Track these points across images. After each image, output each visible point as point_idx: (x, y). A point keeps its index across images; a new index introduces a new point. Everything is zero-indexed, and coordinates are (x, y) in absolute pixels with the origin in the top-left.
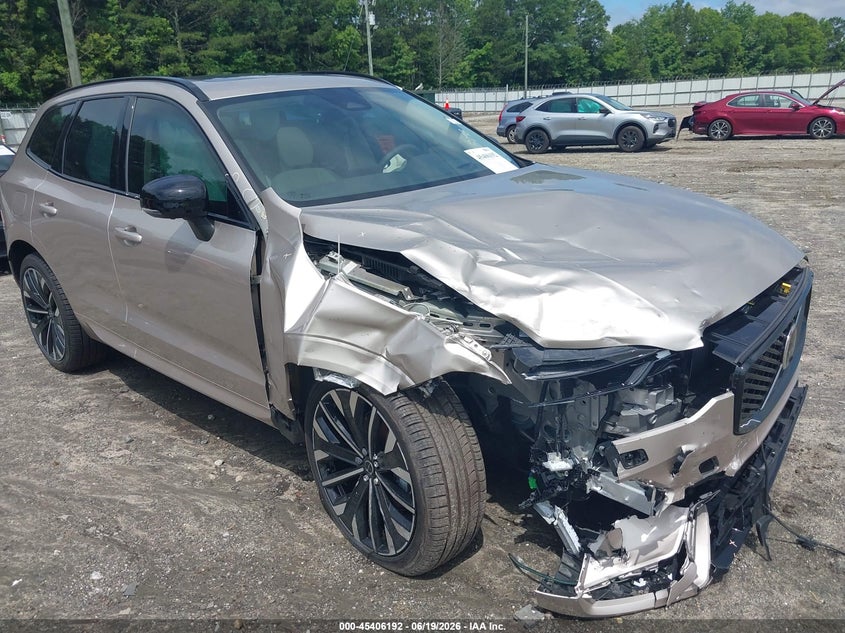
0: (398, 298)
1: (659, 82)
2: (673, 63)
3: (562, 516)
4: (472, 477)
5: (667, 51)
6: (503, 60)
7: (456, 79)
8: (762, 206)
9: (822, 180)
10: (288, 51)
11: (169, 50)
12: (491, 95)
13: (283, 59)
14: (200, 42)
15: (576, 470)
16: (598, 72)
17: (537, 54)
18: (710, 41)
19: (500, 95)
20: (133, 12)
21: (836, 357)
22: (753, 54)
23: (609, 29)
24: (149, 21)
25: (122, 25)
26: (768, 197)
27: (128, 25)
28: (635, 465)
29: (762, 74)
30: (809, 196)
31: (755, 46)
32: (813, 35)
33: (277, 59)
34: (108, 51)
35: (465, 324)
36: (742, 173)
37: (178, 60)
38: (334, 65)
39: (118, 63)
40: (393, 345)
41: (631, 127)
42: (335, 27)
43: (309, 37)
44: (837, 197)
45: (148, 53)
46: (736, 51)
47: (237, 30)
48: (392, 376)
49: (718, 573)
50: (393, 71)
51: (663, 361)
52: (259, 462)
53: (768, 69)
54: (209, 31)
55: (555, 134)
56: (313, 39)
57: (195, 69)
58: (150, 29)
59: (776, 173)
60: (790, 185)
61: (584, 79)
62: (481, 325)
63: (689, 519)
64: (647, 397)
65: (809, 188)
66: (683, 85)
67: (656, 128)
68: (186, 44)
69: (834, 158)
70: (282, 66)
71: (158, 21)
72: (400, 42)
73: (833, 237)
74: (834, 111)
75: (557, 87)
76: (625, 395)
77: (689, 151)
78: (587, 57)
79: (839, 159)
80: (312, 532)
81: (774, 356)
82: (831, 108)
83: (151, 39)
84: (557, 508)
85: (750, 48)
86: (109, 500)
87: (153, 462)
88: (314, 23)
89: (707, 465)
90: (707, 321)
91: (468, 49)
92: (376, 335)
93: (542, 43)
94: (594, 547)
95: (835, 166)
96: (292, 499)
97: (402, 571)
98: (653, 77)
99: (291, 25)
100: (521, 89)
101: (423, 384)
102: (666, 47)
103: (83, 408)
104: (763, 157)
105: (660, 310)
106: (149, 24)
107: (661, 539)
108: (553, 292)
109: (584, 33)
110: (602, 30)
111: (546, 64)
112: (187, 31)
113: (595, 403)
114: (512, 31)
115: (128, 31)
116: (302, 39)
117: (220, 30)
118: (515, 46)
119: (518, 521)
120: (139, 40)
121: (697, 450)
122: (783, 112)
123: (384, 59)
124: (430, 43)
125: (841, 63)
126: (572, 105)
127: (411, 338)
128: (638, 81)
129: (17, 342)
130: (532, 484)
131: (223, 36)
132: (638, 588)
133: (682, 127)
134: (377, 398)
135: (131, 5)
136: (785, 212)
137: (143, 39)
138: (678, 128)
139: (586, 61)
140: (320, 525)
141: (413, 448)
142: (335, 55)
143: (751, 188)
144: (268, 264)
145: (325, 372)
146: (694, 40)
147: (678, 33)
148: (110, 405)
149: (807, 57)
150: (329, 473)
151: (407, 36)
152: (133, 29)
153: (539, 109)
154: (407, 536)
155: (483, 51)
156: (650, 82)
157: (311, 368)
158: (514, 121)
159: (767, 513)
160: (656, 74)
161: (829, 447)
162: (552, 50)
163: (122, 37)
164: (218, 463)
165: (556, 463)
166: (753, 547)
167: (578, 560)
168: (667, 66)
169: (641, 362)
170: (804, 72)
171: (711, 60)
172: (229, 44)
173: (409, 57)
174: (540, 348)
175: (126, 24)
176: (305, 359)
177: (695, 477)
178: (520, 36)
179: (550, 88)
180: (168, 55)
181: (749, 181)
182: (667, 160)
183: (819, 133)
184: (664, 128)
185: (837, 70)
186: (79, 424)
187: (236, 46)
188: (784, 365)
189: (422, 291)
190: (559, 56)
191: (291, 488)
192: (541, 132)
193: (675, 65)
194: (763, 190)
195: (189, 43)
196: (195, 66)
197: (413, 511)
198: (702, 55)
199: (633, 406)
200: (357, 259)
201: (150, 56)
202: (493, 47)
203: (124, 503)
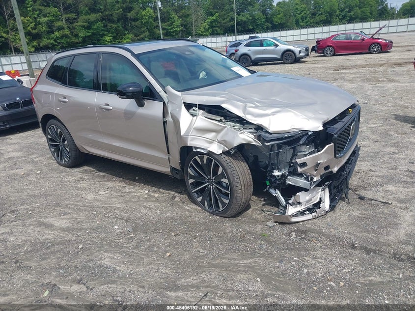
0: (220, 121)
1: (299, 29)
2: (306, 19)
3: (279, 193)
4: (248, 180)
5: (303, 14)
6: (224, 21)
7: (202, 32)
8: (348, 85)
9: (375, 72)
10: (118, 21)
11: (59, 23)
12: (219, 39)
13: (116, 26)
14: (74, 19)
15: (283, 175)
16: (270, 25)
17: (240, 18)
18: (323, 8)
19: (224, 39)
20: (40, 5)
21: (375, 142)
22: (343, 13)
23: (275, 4)
24: (48, 10)
25: (35, 12)
26: (351, 81)
27: (38, 12)
28: (303, 167)
29: (348, 23)
30: (368, 80)
31: (344, 9)
32: (371, 3)
33: (114, 25)
34: (29, 26)
35: (244, 128)
36: (340, 71)
37: (64, 28)
38: (141, 28)
39: (34, 32)
40: (220, 137)
41: (289, 52)
42: (141, 8)
43: (128, 14)
44: (380, 80)
45: (49, 26)
46: (335, 12)
47: (92, 12)
48: (220, 148)
49: (332, 207)
50: (171, 29)
51: (311, 135)
52: (162, 190)
53: (351, 20)
54: (78, 13)
55: (253, 57)
56: (130, 15)
57: (73, 33)
58: (49, 14)
59: (355, 71)
60: (360, 76)
61: (264, 29)
62: (249, 128)
63: (322, 191)
64: (306, 148)
65: (368, 76)
66: (311, 30)
67: (300, 52)
68: (67, 20)
69: (380, 62)
70: (116, 29)
71: (53, 10)
72: (173, 14)
73: (377, 97)
74: (380, 40)
75: (251, 34)
76: (299, 148)
77: (315, 62)
78: (265, 18)
79: (383, 62)
80: (190, 209)
81: (347, 133)
82: (379, 39)
83: (50, 18)
84: (277, 190)
85: (342, 10)
86: (109, 207)
87: (120, 194)
88: (130, 7)
89: (327, 168)
90: (324, 121)
91: (206, 17)
92: (213, 134)
93: (243, 12)
94: (290, 202)
95: (381, 66)
96: (179, 200)
97: (225, 215)
98: (297, 26)
99: (119, 8)
100: (233, 35)
101: (231, 150)
102: (302, 11)
103: (82, 179)
104: (348, 64)
105: (309, 118)
106: (48, 11)
107: (313, 198)
108: (274, 115)
109: (263, 6)
110: (271, 5)
111: (245, 22)
112: (67, 14)
113: (288, 152)
114: (227, 7)
115: (38, 15)
116: (125, 15)
117: (84, 12)
118: (230, 14)
119: (262, 200)
120: (44, 20)
121: (323, 162)
122: (358, 42)
123: (166, 24)
124: (188, 15)
125: (384, 16)
126: (261, 43)
127: (226, 134)
128: (290, 29)
129: (40, 158)
130: (268, 183)
131: (86, 15)
132: (306, 214)
133: (312, 51)
134: (215, 156)
135: (38, 2)
136: (358, 88)
137: (46, 19)
138: (310, 51)
139: (264, 20)
140: (192, 206)
141: (229, 171)
142: (142, 22)
143: (344, 78)
144: (170, 114)
145: (196, 148)
146: (315, 8)
147: (307, 4)
148: (93, 177)
149: (369, 14)
150: (194, 187)
151: (177, 11)
152: (40, 14)
153: (245, 46)
154: (227, 202)
155: (214, 18)
156: (296, 29)
157: (192, 147)
158: (234, 51)
159: (348, 188)
160: (298, 25)
161: (371, 170)
162: (248, 16)
163: (35, 18)
164: (147, 192)
165: (276, 173)
166: (344, 201)
167: (285, 208)
168: (303, 21)
169: (303, 136)
170: (367, 21)
171: (324, 17)
172: (89, 19)
173: (178, 22)
174: (270, 134)
175: (36, 11)
176: (190, 144)
177: (323, 172)
178: (232, 9)
179: (248, 34)
180: (59, 26)
181: (343, 75)
182: (306, 67)
183: (374, 51)
184: (304, 52)
185: (383, 20)
186: (84, 184)
187: (92, 20)
188: (351, 137)
189: (228, 118)
190: (251, 18)
191: (177, 197)
192: (247, 56)
193: (307, 20)
194: (349, 79)
195: (69, 19)
196: (73, 31)
197: (229, 193)
198: (319, 15)
199: (301, 152)
200: (203, 109)
201: (50, 27)
202: (219, 15)
203: (115, 207)
